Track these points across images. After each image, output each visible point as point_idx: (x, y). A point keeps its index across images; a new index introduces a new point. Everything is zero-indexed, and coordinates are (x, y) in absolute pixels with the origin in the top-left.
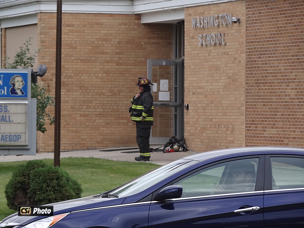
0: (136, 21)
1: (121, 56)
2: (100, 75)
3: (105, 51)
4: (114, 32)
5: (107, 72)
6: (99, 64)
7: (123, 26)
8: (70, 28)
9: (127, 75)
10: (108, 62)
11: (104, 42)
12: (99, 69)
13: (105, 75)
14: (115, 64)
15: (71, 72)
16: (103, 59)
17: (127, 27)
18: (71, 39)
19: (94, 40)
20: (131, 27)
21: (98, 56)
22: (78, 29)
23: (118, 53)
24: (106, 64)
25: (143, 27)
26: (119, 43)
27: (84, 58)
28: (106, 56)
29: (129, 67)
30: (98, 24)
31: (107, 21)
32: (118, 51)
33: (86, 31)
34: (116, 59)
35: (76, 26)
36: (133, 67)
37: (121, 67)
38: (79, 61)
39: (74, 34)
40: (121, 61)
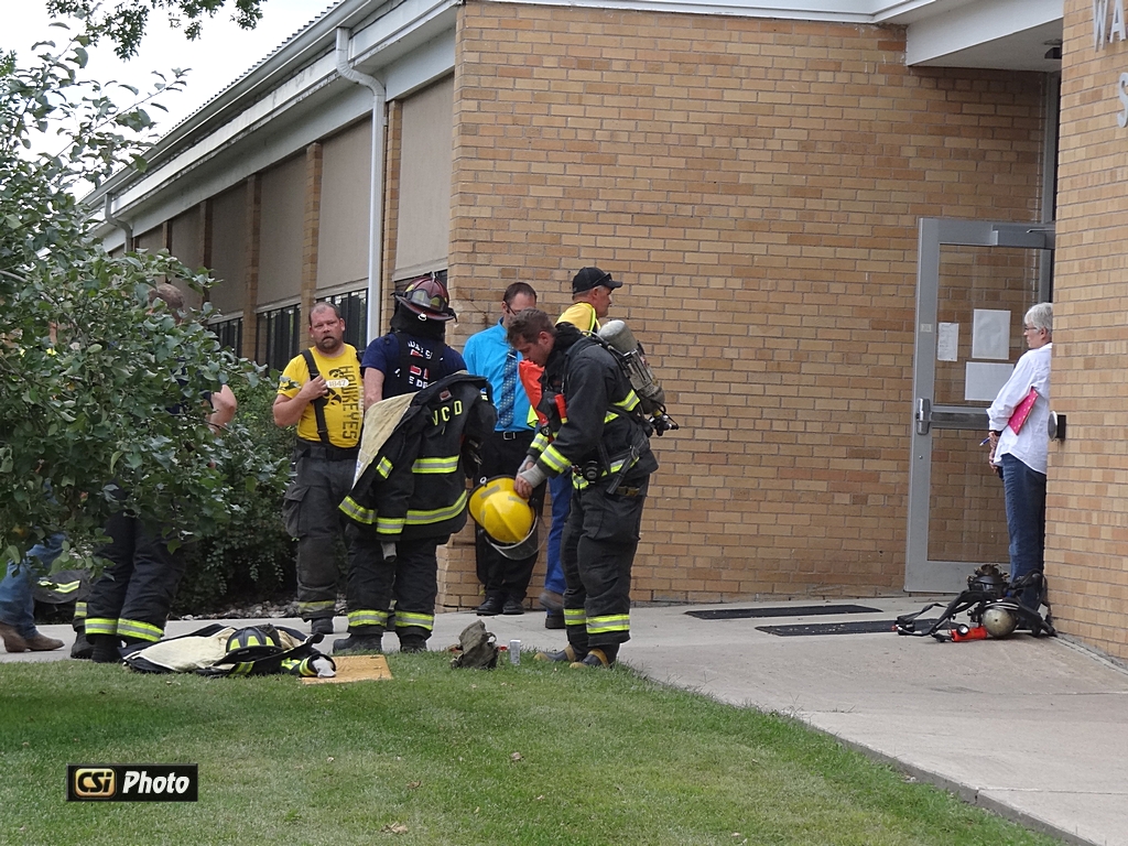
0: (885, 57)
1: (812, 204)
2: (716, 283)
3: (743, 179)
4: (785, 98)
5: (749, 272)
6: (714, 234)
7: (825, 76)
8: (595, 76)
9: (836, 288)
10: (752, 227)
11: (741, 142)
12: (713, 259)
13: (736, 283)
14: (784, 238)
16: (734, 213)
17: (842, 77)
18: (592, 124)
19: (695, 129)
20: (861, 79)
21: (708, 199)
22: (625, 78)
23: (798, 192)
24: (747, 236)
25: (912, 80)
26: (806, 147)
27: (648, 208)
28: (746, 200)
29: (846, 253)
30: (714, 61)
31: (753, 49)
32: (799, 181)
33: (661, 92)
34: (790, 216)
35: (618, 66)
36: (862, 253)
37: (809, 251)
38: (626, 219)
39: (609, 100)
40: (809, 227)
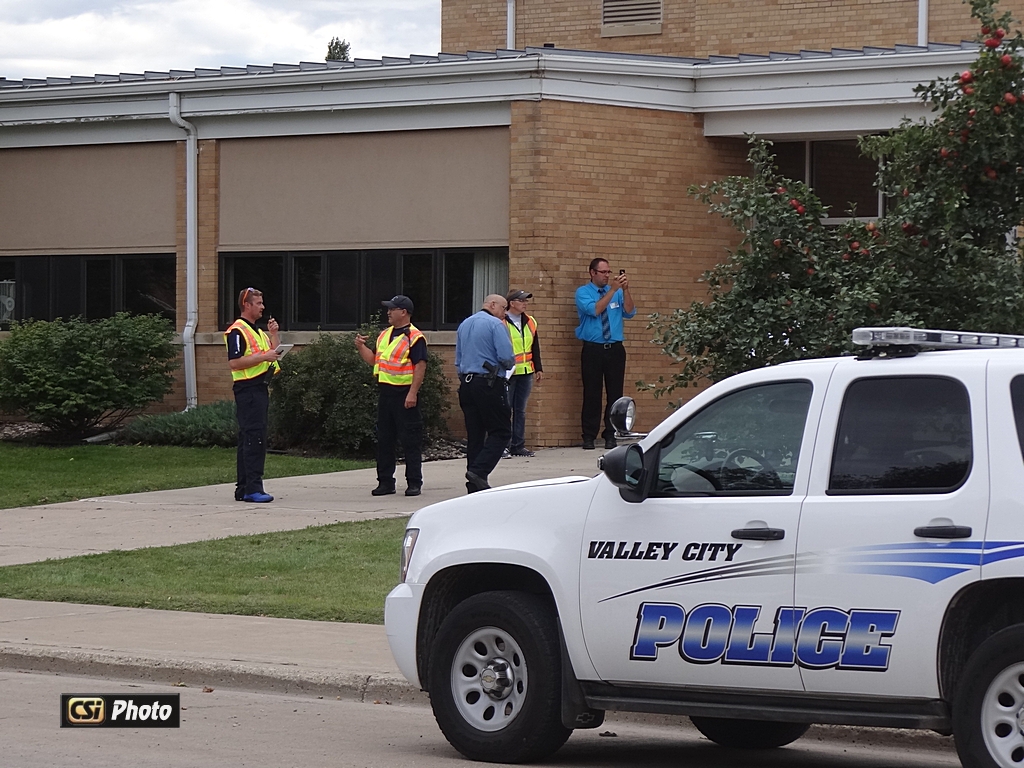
0: (696, 131)
1: (672, 213)
2: (637, 258)
3: (646, 199)
4: (660, 154)
5: (648, 252)
6: (635, 231)
7: (675, 142)
8: (589, 141)
9: (681, 260)
10: (650, 227)
11: (645, 179)
12: (635, 245)
13: (645, 258)
14: (661, 233)
15: (590, 249)
16: (643, 219)
17: (681, 142)
18: (589, 169)
19: (628, 172)
20: (688, 143)
21: (634, 211)
22: (602, 143)
23: (667, 207)
24: (647, 232)
25: (706, 144)
26: (669, 181)
27: (612, 217)
28: (648, 212)
29: (684, 240)
30: (634, 133)
31: (648, 126)
32: (666, 200)
33: (615, 151)
34: (663, 220)
35: (599, 136)
36: (689, 240)
37: (672, 240)
38: (603, 223)
39: (597, 156)
40: (671, 226)
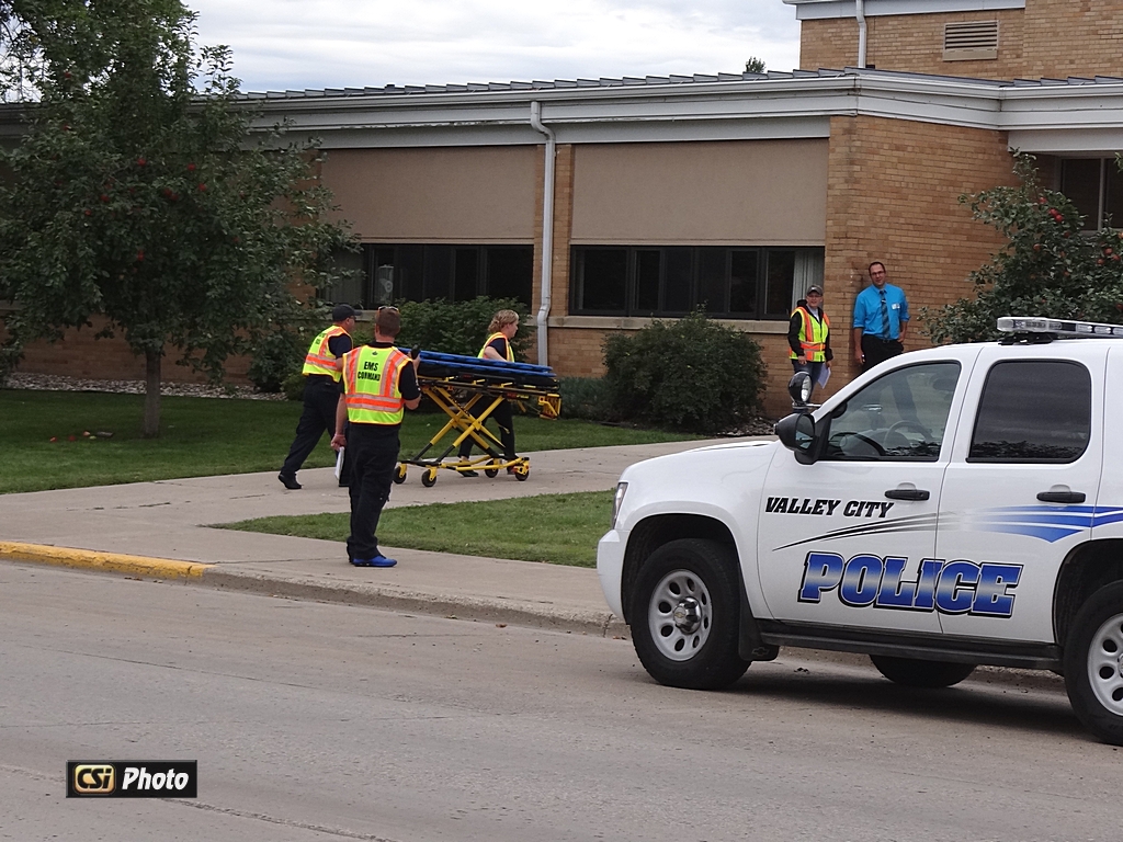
0: (1001, 147)
2: (942, 260)
3: (950, 207)
4: (967, 167)
5: (952, 255)
6: (940, 236)
7: (980, 156)
8: (900, 154)
10: (955, 232)
11: (951, 189)
12: (941, 248)
13: (949, 260)
14: (965, 238)
15: (898, 251)
16: (949, 225)
17: (986, 157)
18: (900, 178)
19: (936, 182)
20: (993, 158)
21: (941, 217)
22: (912, 155)
24: (953, 237)
27: (919, 222)
28: (953, 219)
29: (986, 245)
30: (943, 147)
31: (956, 142)
33: (924, 163)
34: (967, 226)
35: (910, 149)
37: (975, 244)
38: (911, 227)
39: (907, 167)
40: (974, 232)
